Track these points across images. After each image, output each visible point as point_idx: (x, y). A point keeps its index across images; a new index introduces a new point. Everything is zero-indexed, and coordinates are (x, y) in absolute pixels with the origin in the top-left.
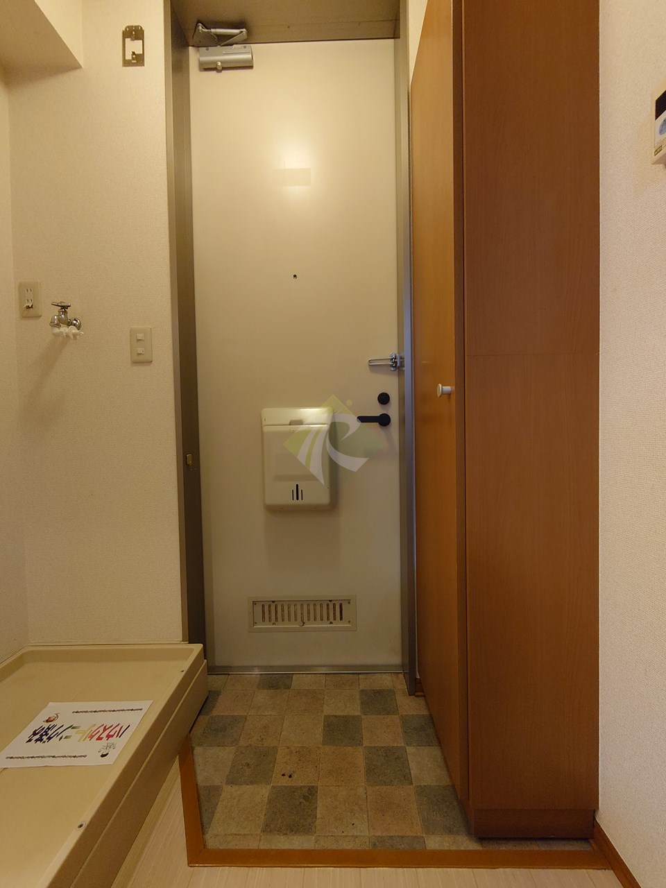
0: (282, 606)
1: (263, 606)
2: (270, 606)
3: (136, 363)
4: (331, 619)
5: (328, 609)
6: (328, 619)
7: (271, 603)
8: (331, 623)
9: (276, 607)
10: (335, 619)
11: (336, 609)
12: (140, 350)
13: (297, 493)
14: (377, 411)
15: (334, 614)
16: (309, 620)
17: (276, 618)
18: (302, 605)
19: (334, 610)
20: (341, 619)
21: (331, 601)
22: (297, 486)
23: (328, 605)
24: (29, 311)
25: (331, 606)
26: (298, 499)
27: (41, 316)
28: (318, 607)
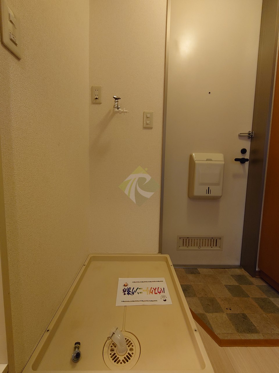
0: (192, 240)
1: (184, 239)
2: (186, 239)
3: (145, 128)
4: (212, 246)
5: (211, 241)
6: (211, 246)
7: (187, 238)
8: (212, 247)
9: (189, 240)
10: (213, 246)
11: (214, 241)
12: (148, 122)
13: (209, 191)
14: (240, 156)
15: (213, 243)
16: (203, 246)
17: (189, 245)
18: (200, 240)
19: (214, 242)
20: (216, 246)
21: (212, 238)
22: (209, 188)
23: (211, 240)
24: (96, 100)
25: (212, 240)
26: (208, 193)
27: (101, 103)
28: (207, 241)
